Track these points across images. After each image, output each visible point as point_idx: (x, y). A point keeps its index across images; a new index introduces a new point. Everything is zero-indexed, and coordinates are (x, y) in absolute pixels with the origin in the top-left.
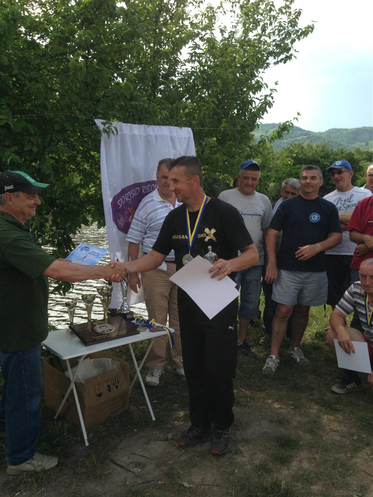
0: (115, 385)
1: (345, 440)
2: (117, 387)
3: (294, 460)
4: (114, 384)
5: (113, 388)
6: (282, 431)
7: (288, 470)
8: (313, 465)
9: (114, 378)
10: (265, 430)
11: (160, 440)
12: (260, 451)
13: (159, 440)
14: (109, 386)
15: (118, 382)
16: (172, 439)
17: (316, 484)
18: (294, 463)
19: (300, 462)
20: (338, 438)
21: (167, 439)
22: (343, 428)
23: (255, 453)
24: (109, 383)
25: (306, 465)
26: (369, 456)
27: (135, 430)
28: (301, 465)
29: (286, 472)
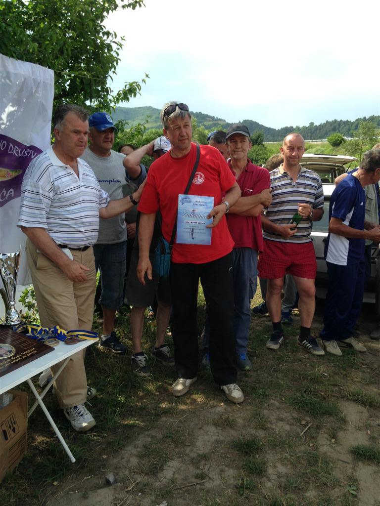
0: (12, 428)
1: (295, 428)
2: (14, 430)
3: (267, 467)
4: (10, 427)
5: (10, 433)
6: (232, 434)
7: (269, 480)
8: (289, 467)
9: (9, 419)
10: (215, 438)
11: (98, 487)
12: (226, 466)
13: (99, 489)
14: (4, 432)
15: (15, 423)
16: (116, 481)
17: (307, 490)
18: (270, 471)
19: (275, 467)
20: (287, 428)
21: (108, 483)
22: (286, 414)
23: (222, 471)
24: (4, 428)
25: (282, 469)
26: (330, 441)
27: (55, 483)
28: (278, 471)
29: (269, 484)
